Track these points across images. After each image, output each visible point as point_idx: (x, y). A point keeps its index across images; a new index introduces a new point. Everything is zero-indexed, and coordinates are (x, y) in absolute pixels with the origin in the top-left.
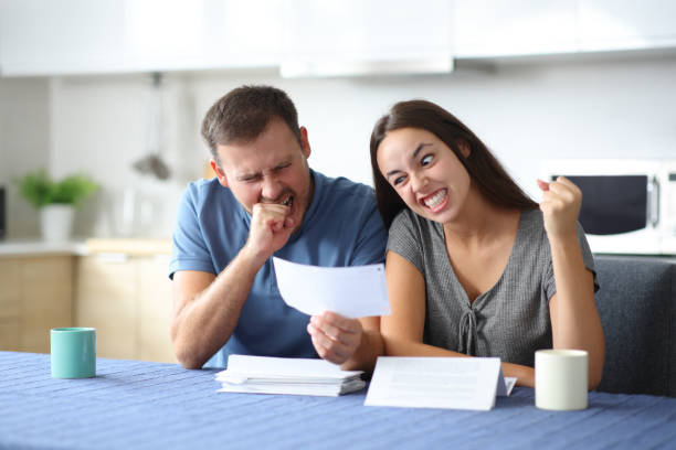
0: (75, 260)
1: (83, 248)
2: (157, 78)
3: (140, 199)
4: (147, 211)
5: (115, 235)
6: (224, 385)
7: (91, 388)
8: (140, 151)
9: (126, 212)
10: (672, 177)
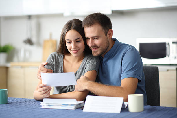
0: (7, 68)
1: (9, 65)
3: (25, 51)
4: (27, 54)
5: (19, 61)
6: (42, 106)
7: (5, 107)
8: (25, 38)
9: (22, 54)
10: (173, 43)
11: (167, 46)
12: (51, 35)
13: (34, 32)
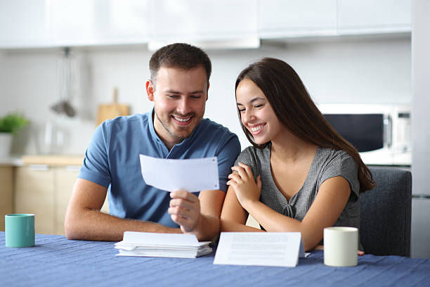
0: (14, 169)
1: (19, 162)
2: (67, 51)
3: (55, 130)
4: (60, 137)
5: (39, 153)
6: (120, 251)
7: (33, 254)
8: (56, 99)
9: (47, 138)
10: (401, 115)
11: (386, 122)
12: (116, 93)
13: (77, 87)
